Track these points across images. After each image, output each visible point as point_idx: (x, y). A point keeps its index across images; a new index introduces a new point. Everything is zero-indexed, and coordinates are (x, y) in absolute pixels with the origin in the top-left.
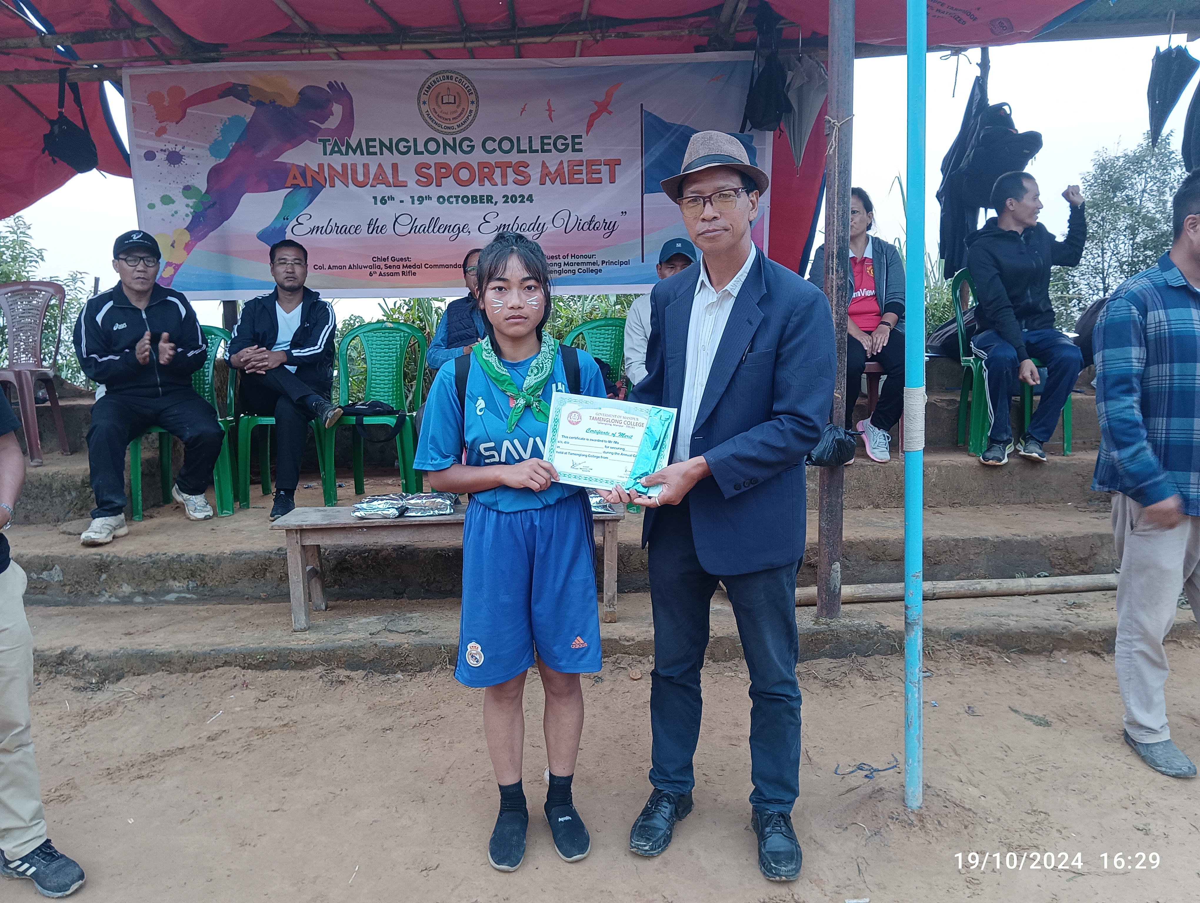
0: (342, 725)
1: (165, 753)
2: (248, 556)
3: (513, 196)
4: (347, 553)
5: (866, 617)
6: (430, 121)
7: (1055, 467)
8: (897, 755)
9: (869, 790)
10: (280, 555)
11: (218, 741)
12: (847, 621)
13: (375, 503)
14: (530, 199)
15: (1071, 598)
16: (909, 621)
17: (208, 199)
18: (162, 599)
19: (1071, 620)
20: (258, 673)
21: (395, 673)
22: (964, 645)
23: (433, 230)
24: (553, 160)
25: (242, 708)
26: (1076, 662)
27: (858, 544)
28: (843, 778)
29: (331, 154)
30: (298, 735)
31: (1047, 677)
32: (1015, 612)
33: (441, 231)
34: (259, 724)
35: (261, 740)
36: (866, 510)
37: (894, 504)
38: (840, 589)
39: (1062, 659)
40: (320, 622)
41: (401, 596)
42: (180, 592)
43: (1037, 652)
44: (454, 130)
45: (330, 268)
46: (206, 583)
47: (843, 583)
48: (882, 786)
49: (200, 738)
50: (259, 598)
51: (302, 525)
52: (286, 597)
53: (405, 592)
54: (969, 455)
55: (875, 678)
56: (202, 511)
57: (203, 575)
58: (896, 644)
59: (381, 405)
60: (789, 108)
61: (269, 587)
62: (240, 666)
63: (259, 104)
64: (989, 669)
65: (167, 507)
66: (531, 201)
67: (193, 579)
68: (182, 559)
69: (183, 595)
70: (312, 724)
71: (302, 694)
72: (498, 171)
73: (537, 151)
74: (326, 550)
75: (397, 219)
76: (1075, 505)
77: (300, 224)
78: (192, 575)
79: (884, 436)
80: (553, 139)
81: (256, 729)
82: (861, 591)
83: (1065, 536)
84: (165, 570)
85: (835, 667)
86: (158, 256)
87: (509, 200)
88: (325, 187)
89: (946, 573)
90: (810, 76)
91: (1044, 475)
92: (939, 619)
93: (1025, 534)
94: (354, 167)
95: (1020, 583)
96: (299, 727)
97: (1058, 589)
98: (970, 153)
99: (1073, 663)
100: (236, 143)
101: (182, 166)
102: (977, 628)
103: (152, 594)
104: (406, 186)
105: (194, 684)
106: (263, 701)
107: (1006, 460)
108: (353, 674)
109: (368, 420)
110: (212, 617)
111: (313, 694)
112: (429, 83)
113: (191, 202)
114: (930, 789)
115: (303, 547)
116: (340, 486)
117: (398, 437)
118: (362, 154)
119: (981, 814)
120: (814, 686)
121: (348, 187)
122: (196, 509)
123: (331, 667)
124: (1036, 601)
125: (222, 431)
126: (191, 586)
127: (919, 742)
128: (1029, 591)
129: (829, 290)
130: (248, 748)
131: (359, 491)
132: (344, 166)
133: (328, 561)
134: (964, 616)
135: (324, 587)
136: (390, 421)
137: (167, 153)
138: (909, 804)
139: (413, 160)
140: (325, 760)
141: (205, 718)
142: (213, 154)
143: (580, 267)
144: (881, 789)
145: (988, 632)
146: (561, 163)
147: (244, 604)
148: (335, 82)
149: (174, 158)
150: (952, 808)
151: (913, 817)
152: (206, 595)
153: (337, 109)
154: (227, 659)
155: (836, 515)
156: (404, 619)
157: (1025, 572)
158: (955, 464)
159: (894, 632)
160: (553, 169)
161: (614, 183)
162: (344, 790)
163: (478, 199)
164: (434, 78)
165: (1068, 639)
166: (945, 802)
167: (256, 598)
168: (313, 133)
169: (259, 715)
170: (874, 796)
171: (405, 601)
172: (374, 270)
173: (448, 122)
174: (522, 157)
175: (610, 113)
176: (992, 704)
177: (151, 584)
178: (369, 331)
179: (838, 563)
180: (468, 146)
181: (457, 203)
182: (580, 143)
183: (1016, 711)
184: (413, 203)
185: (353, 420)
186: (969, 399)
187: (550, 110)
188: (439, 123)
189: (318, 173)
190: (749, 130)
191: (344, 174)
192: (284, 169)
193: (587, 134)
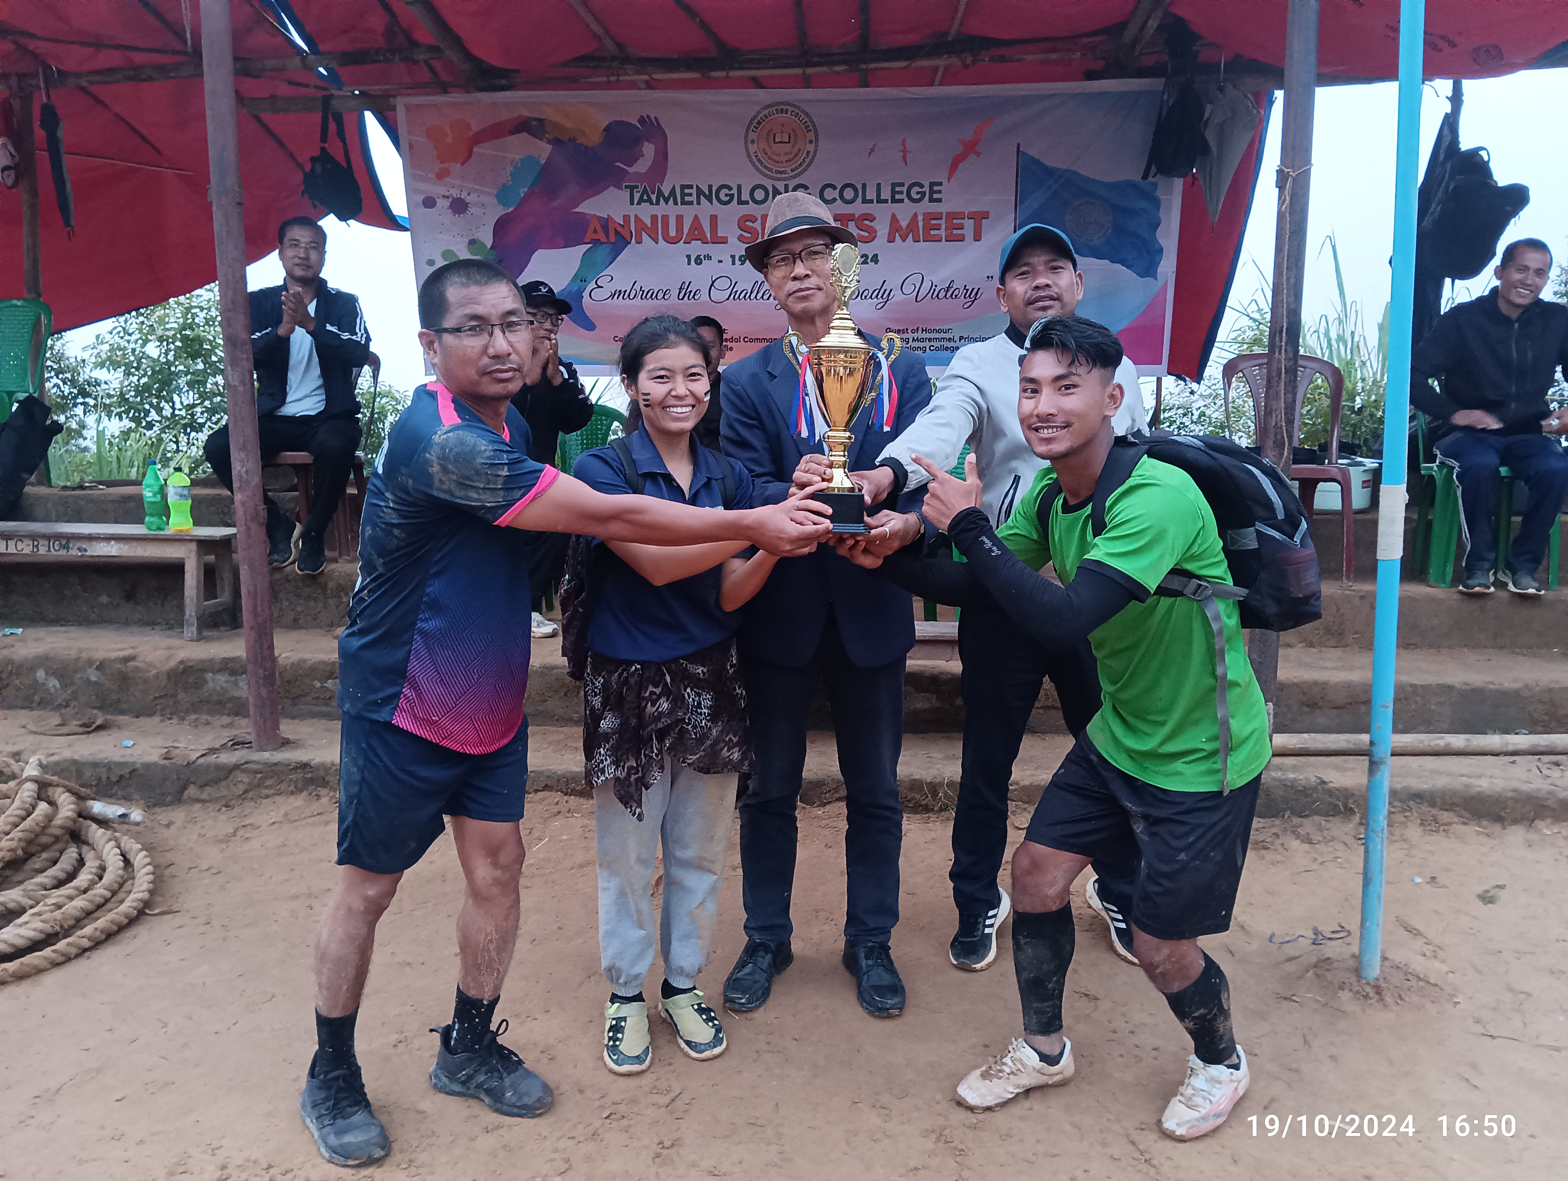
5: (1302, 771)
9: (1314, 959)
14: (875, 259)
16: (1374, 759)
17: (493, 256)
20: (583, 800)
22: (1425, 808)
23: (756, 297)
24: (905, 212)
25: (569, 837)
26: (1562, 834)
27: (1291, 686)
28: (1280, 947)
29: (639, 204)
31: (1527, 849)
32: (1488, 773)
39: (1546, 831)
43: (1514, 821)
44: (787, 175)
48: (1328, 954)
54: (1428, 587)
55: (1314, 841)
58: (1339, 803)
60: (1205, 149)
62: (563, 792)
63: (556, 142)
66: (876, 262)
73: (886, 201)
75: (713, 282)
76: (1563, 651)
80: (906, 186)
82: (1295, 741)
83: (1552, 686)
88: (630, 243)
90: (1235, 111)
91: (1524, 613)
93: (1501, 683)
94: (665, 218)
95: (1493, 741)
97: (1542, 749)
98: (1435, 208)
99: (1559, 835)
100: (529, 189)
101: (467, 215)
102: (1441, 789)
104: (726, 243)
112: (759, 118)
114: (1388, 960)
118: (676, 203)
119: (1448, 990)
121: (657, 243)
124: (1514, 763)
128: (1504, 750)
132: (654, 218)
134: (1424, 775)
137: (451, 200)
138: (1364, 974)
139: (735, 210)
142: (500, 202)
143: (932, 343)
144: (1329, 959)
145: (1454, 793)
146: (915, 216)
148: (648, 116)
149: (459, 206)
150: (1415, 982)
151: (1368, 989)
153: (649, 150)
157: (1499, 728)
159: (1337, 790)
160: (904, 224)
161: (979, 240)
164: (766, 112)
165: (1554, 807)
166: (1406, 975)
167: (566, 720)
168: (617, 178)
170: (1319, 965)
173: (780, 165)
174: (867, 209)
175: (978, 154)
182: (940, 192)
184: (734, 263)
187: (905, 151)
188: (769, 166)
189: (622, 226)
190: (1153, 177)
191: (654, 228)
192: (583, 221)
193: (949, 180)
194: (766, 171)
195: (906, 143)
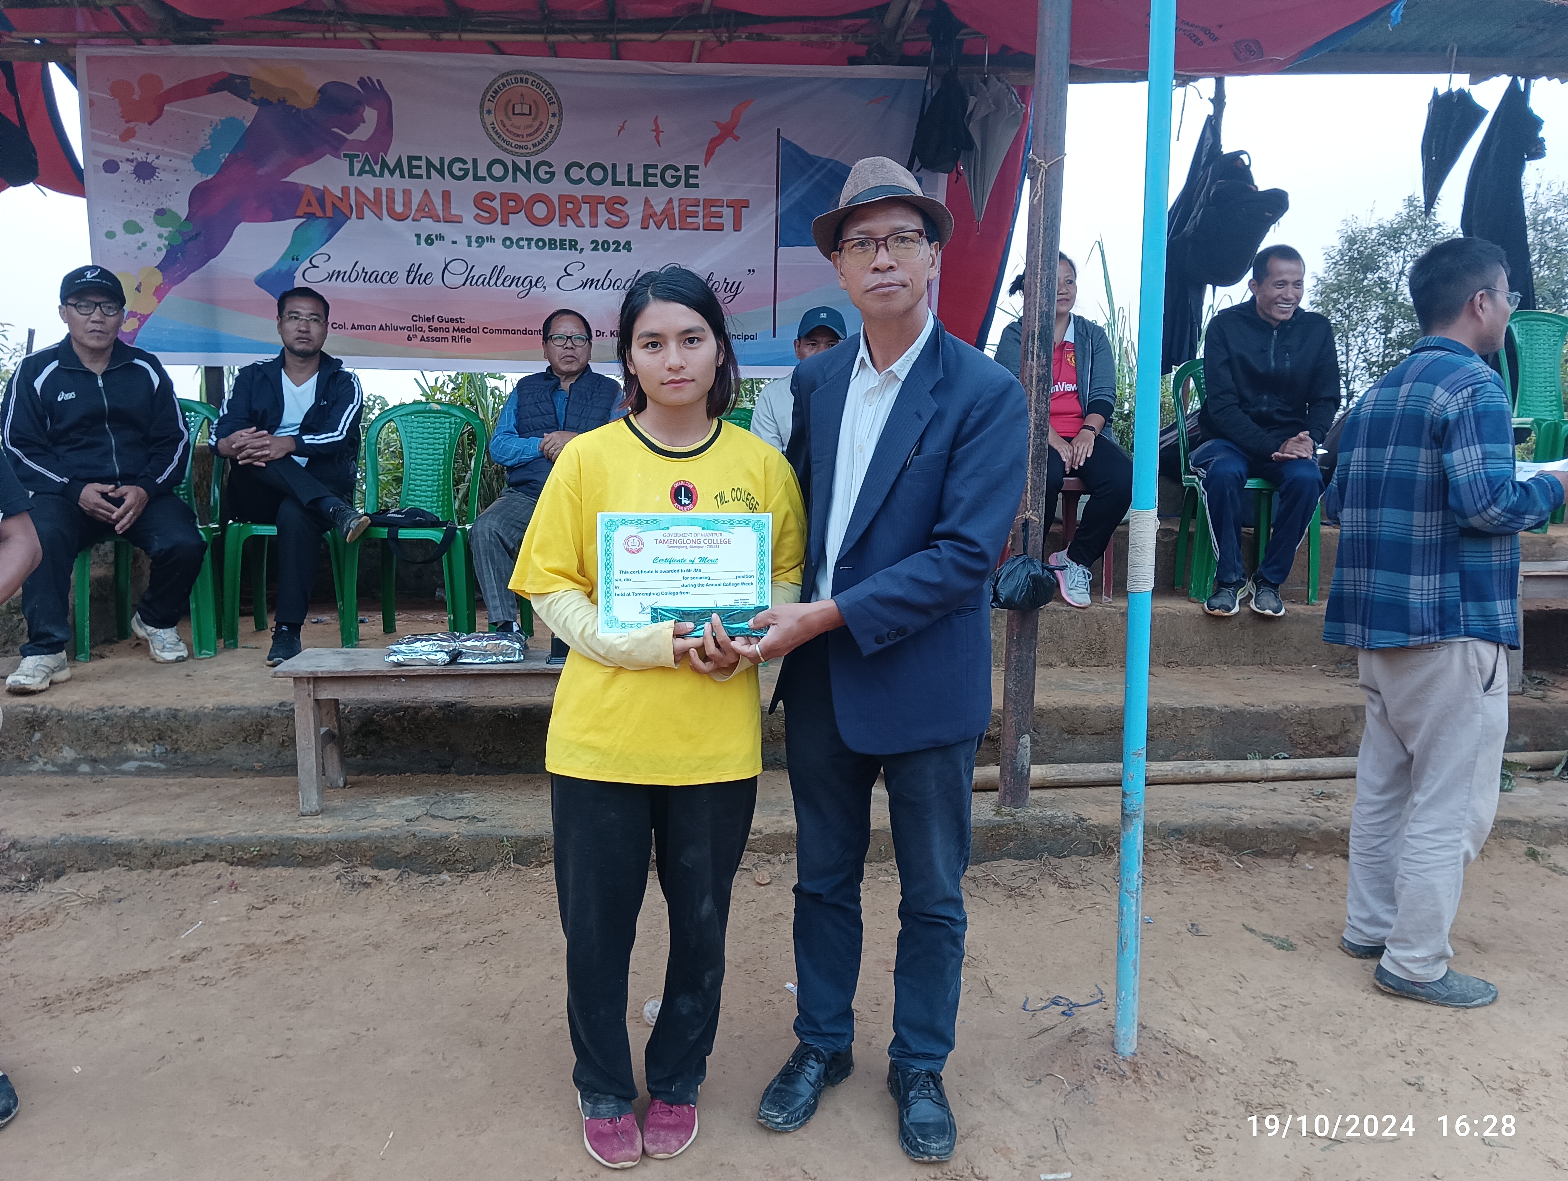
0: (367, 942)
1: (123, 977)
2: (238, 712)
3: (604, 242)
4: (375, 711)
5: (1061, 807)
6: (495, 136)
7: (1297, 619)
8: (1102, 986)
9: (1068, 1031)
10: (282, 712)
11: (196, 962)
12: (1037, 811)
13: (418, 644)
14: (628, 246)
15: (1318, 786)
16: (1127, 812)
17: (189, 228)
18: (118, 768)
19: (1319, 814)
20: (251, 871)
21: (440, 873)
22: (1185, 844)
23: (496, 283)
24: (660, 197)
25: (229, 918)
26: (1324, 868)
27: (1050, 712)
28: (1033, 1016)
29: (360, 174)
30: (307, 955)
31: (1290, 887)
32: (1248, 803)
33: (506, 284)
34: (253, 940)
35: (256, 962)
36: (1058, 669)
37: (1094, 662)
38: (1029, 770)
39: (1307, 865)
40: (337, 803)
41: (447, 770)
42: (143, 759)
43: (1275, 855)
44: (528, 151)
45: (353, 327)
46: (178, 749)
47: (1033, 762)
48: (1084, 1025)
49: (171, 958)
50: (252, 769)
51: (317, 672)
52: (291, 768)
53: (452, 764)
54: (1190, 601)
55: (1072, 886)
56: (172, 650)
57: (174, 737)
58: (1099, 842)
59: (423, 513)
60: (970, 145)
61: (267, 755)
62: (227, 862)
63: (263, 103)
64: (1217, 876)
65: (124, 643)
66: (629, 250)
67: (162, 743)
68: (146, 715)
69: (147, 763)
70: (326, 940)
71: (311, 899)
72: (585, 208)
73: (639, 184)
74: (346, 706)
75: (447, 265)
76: (1321, 668)
77: (315, 267)
78: (160, 737)
79: (1084, 573)
80: (660, 168)
81: (248, 946)
82: (1053, 773)
83: (1311, 707)
84: (123, 728)
85: (1021, 871)
86: (122, 301)
87: (600, 247)
88: (349, 218)
89: (1161, 752)
90: (998, 104)
91: (1283, 629)
92: (1153, 810)
93: (1260, 704)
94: (391, 192)
95: (1254, 766)
96: (310, 943)
97: (1301, 774)
98: (1197, 213)
99: (1322, 870)
100: (231, 153)
101: (155, 182)
102: (1201, 823)
103: (104, 761)
104: (461, 222)
105: (163, 884)
106: (257, 909)
107: (1236, 609)
108: (381, 874)
109: (404, 534)
110: (187, 794)
111: (328, 900)
112: (496, 86)
113: (165, 231)
114: (1146, 1030)
115: (317, 701)
116: (362, 622)
117: (444, 557)
118: (402, 176)
119: (1210, 1063)
120: (994, 895)
121: (381, 219)
122: (164, 647)
123: (351, 864)
124: (1274, 790)
125: (204, 542)
126: (157, 751)
127: (1135, 969)
128: (1265, 776)
129: (1027, 381)
130: (238, 972)
131: (389, 628)
132: (377, 191)
133: (349, 722)
134: (1184, 807)
135: (343, 757)
136: (435, 535)
137: (134, 163)
138: (1120, 1050)
139: (470, 187)
140: (344, 989)
141: (178, 932)
142: (197, 169)
144: (1083, 1030)
145: (1215, 828)
146: (670, 201)
147: (232, 777)
148: (369, 78)
149: (144, 171)
150: (1175, 1055)
151: (1125, 1067)
152: (178, 764)
153: (370, 115)
154: (210, 852)
155: (1027, 674)
156: (452, 801)
157: (1259, 752)
158: (1172, 611)
159: (1096, 827)
160: (659, 209)
161: (739, 230)
162: (371, 1030)
163: (558, 244)
164: (503, 80)
165: (1316, 839)
166: (1165, 1048)
167: (247, 770)
168: (336, 146)
169: (253, 928)
170: (1074, 1038)
171: (454, 777)
172: (414, 333)
173: (520, 139)
174: (618, 191)
175: (737, 138)
176: (1222, 921)
177: (102, 748)
178: (407, 415)
179: (1027, 736)
180: (546, 173)
181: (529, 248)
182: (696, 177)
183: (1252, 931)
184: (469, 245)
185: (384, 532)
186: (1190, 529)
187: (657, 131)
188: (508, 139)
189: (341, 199)
191: (377, 203)
192: (295, 192)
193: (706, 164)
194: (504, 145)
195: (659, 122)
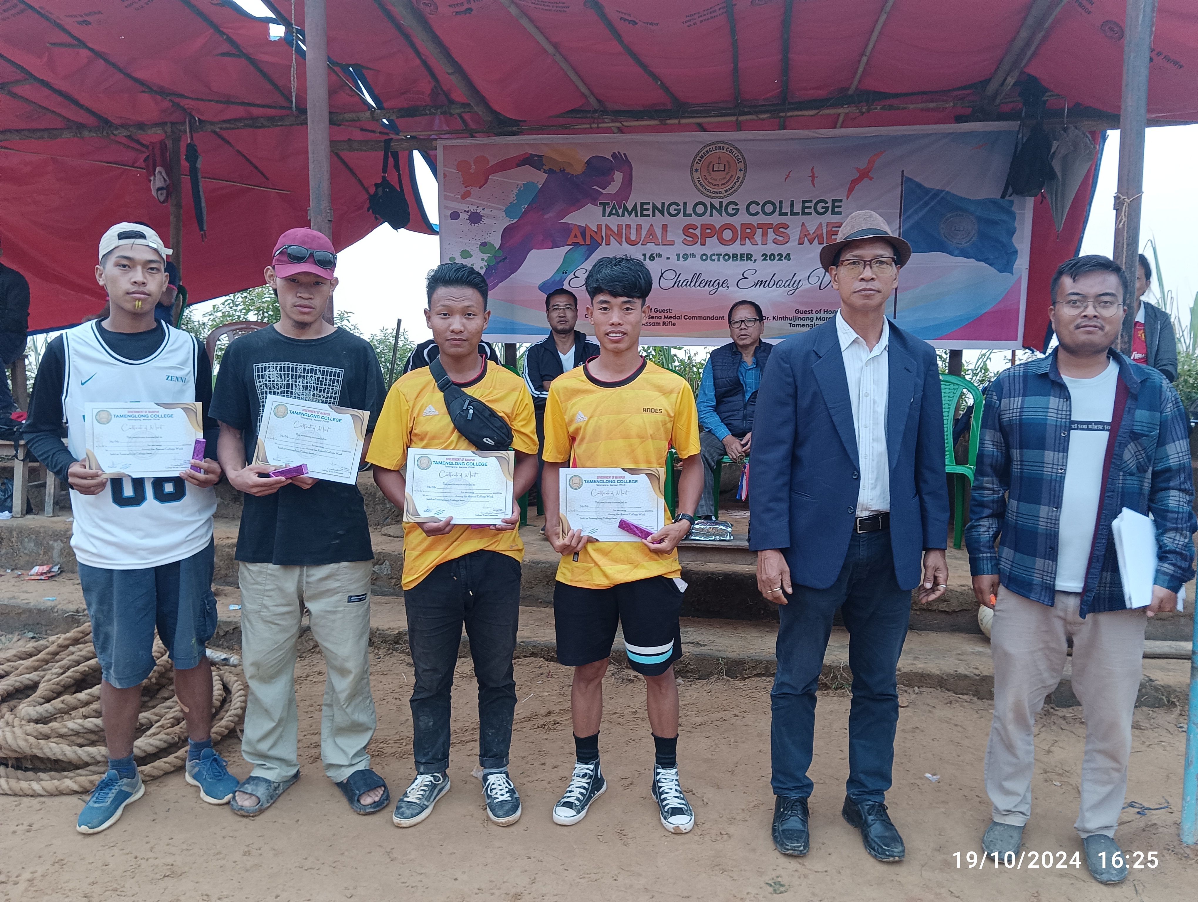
2: (544, 565)
3: (772, 254)
6: (700, 187)
8: (1168, 798)
9: (1142, 824)
14: (788, 257)
17: (500, 254)
23: (694, 285)
24: (812, 222)
25: (549, 694)
29: (609, 216)
33: (702, 285)
44: (722, 195)
48: (1155, 822)
55: (1144, 728)
58: (1164, 698)
60: (1052, 175)
62: (544, 658)
63: (550, 172)
66: (789, 260)
72: (759, 232)
73: (798, 214)
75: (662, 274)
80: (814, 202)
87: (768, 258)
88: (602, 245)
90: (1076, 146)
94: (628, 226)
100: (528, 206)
101: (481, 224)
104: (673, 245)
112: (702, 153)
113: (486, 256)
118: (636, 216)
121: (622, 245)
132: (619, 226)
137: (469, 213)
138: (1185, 840)
139: (682, 220)
142: (508, 215)
146: (821, 224)
147: (538, 607)
148: (618, 152)
149: (475, 218)
153: (618, 177)
154: (535, 652)
159: (1164, 687)
160: (811, 231)
163: (739, 257)
164: (707, 149)
168: (594, 198)
170: (1147, 829)
173: (717, 187)
174: (783, 219)
175: (871, 178)
180: (733, 209)
181: (719, 260)
182: (840, 207)
184: (678, 260)
187: (813, 177)
188: (708, 188)
189: (596, 232)
190: (1010, 196)
191: (619, 234)
192: (567, 229)
193: (847, 198)
194: (705, 192)
195: (814, 170)
